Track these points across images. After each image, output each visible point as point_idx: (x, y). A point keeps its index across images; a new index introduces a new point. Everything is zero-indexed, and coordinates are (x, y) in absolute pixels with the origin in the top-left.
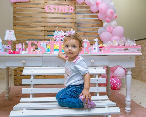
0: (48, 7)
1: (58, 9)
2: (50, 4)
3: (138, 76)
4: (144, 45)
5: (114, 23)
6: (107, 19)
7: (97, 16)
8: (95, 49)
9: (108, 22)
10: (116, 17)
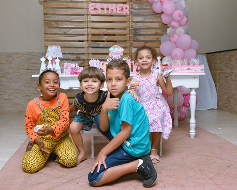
0: (92, 6)
1: (108, 9)
2: (95, 2)
3: (227, 106)
4: (233, 59)
8: (158, 68)
9: (174, 27)
10: (187, 22)
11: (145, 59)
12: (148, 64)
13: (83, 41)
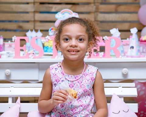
11: (74, 42)
12: (78, 51)
13: (28, 3)
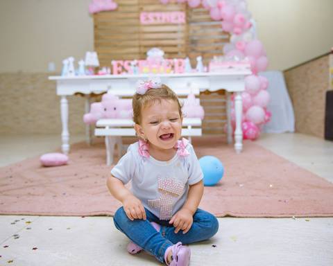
0: (144, 16)
1: (161, 18)
2: (148, 11)
5: (246, 36)
6: (236, 30)
7: (220, 26)
9: (237, 34)
10: (251, 26)
